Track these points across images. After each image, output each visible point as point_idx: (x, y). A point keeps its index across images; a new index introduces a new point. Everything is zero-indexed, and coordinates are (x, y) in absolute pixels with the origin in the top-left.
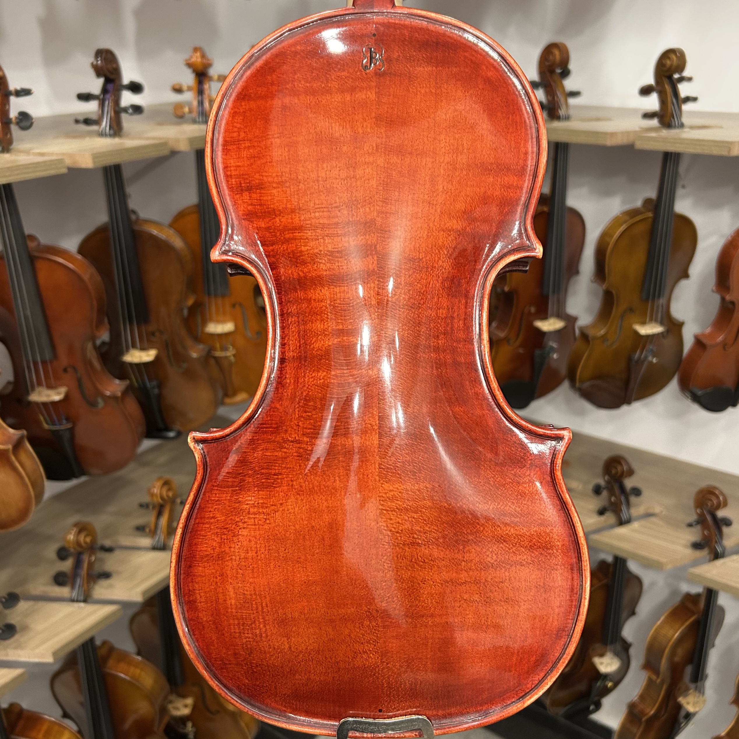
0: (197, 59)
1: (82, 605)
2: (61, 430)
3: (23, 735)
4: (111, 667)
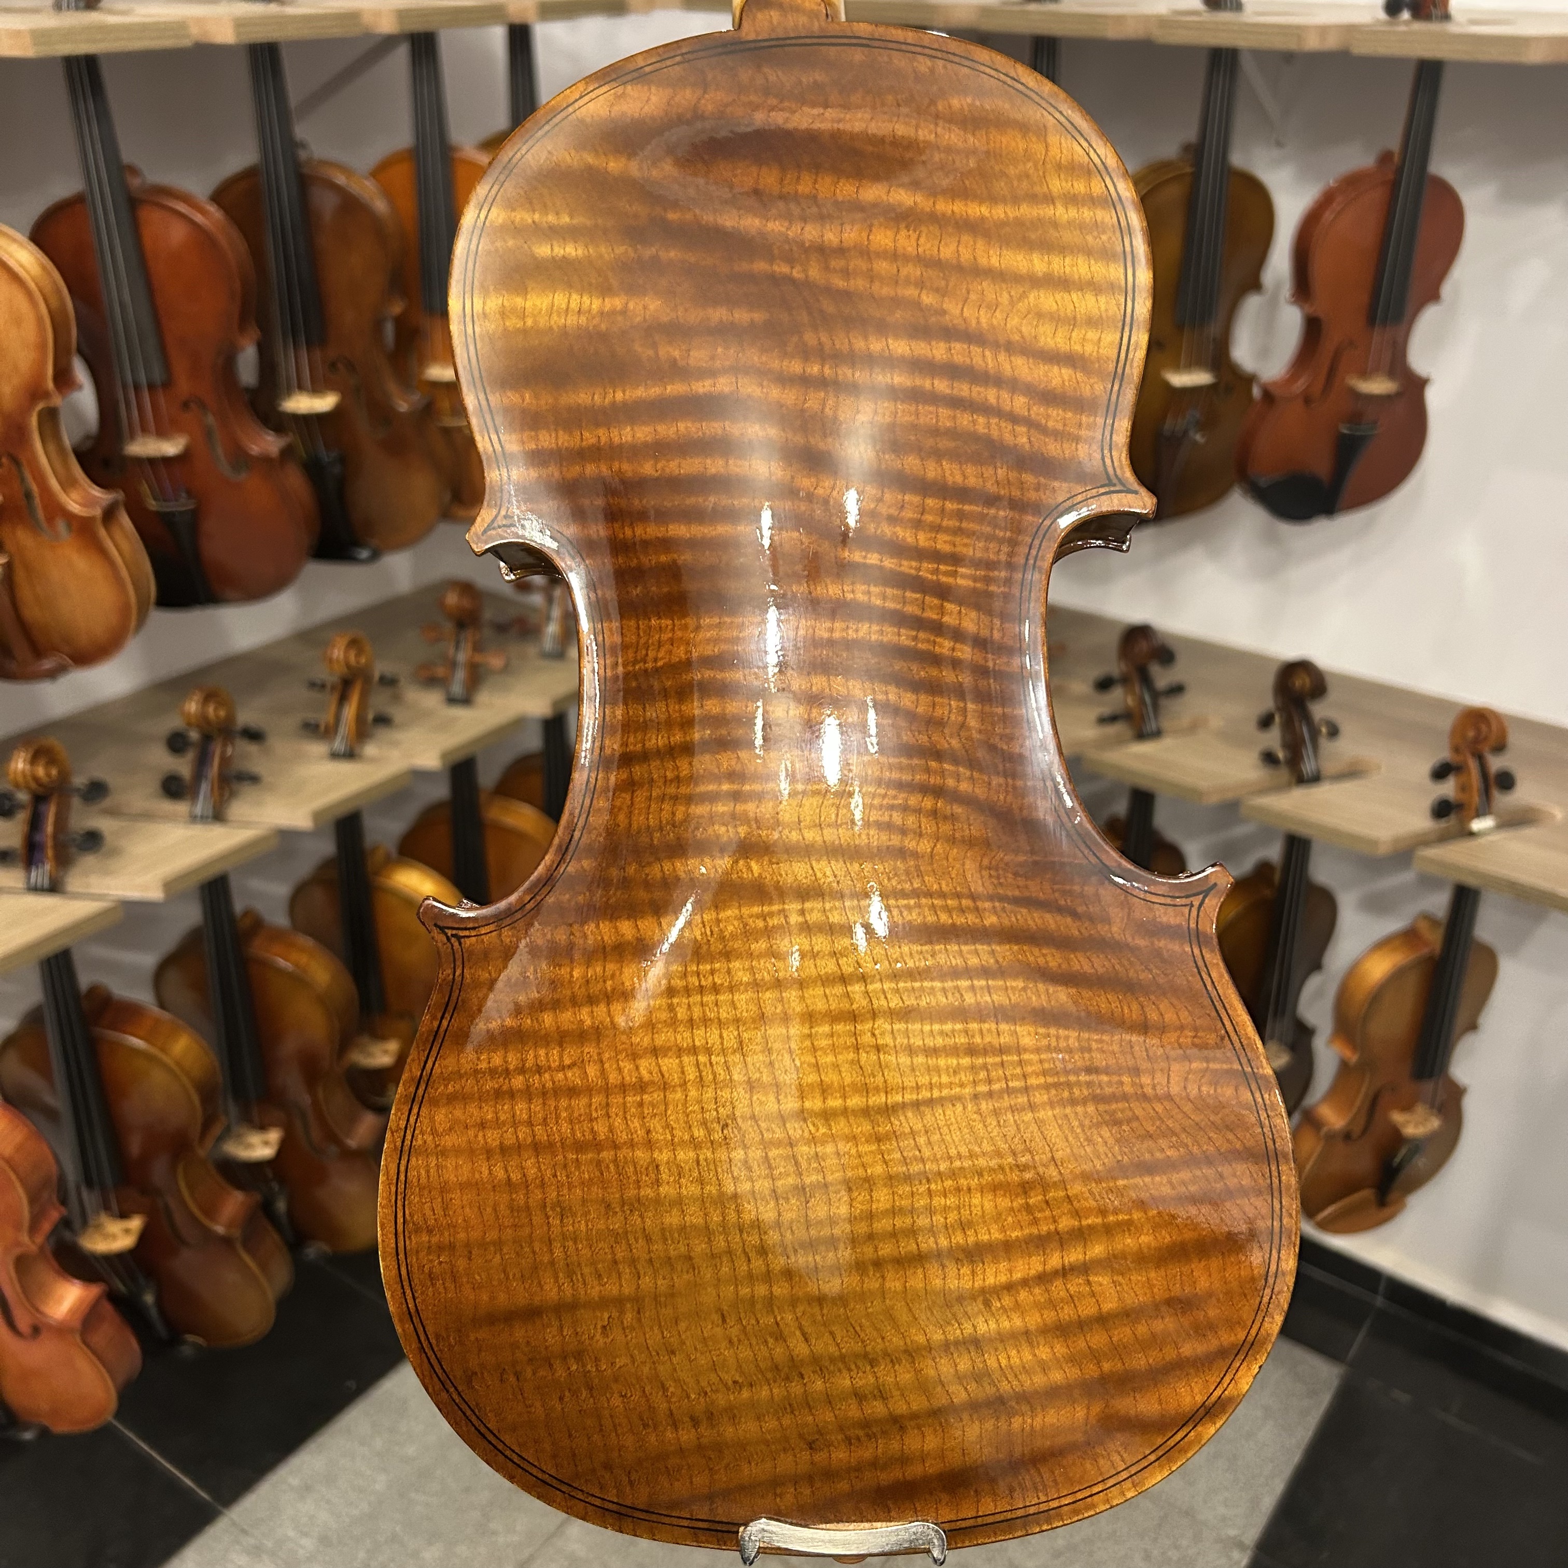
1: (210, 826)
2: (178, 512)
3: (115, 1029)
4: (258, 948)
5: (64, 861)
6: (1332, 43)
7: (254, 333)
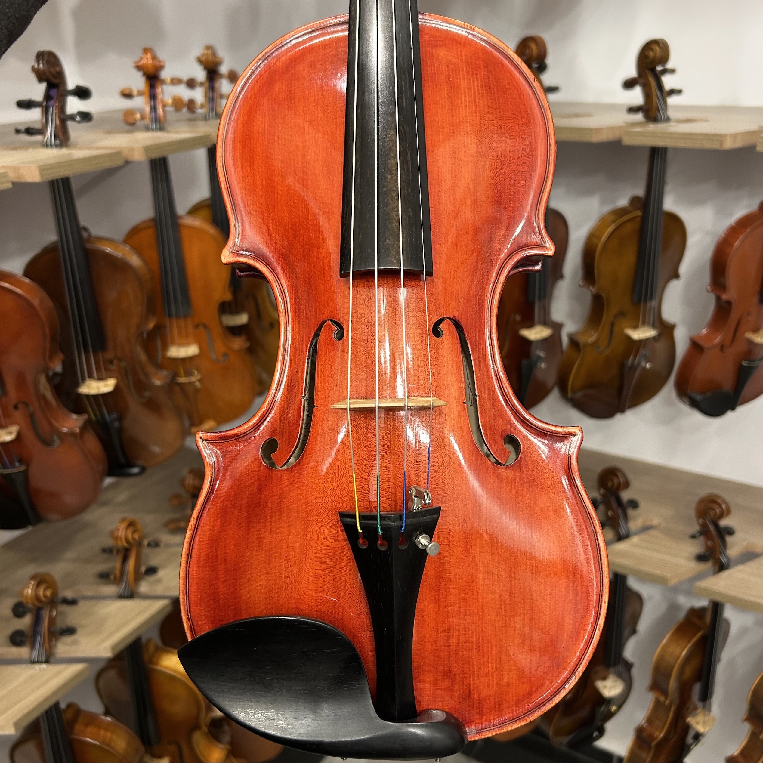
0: (147, 61)
1: (44, 666)
2: (13, 473)
6: (739, 144)
7: (61, 356)
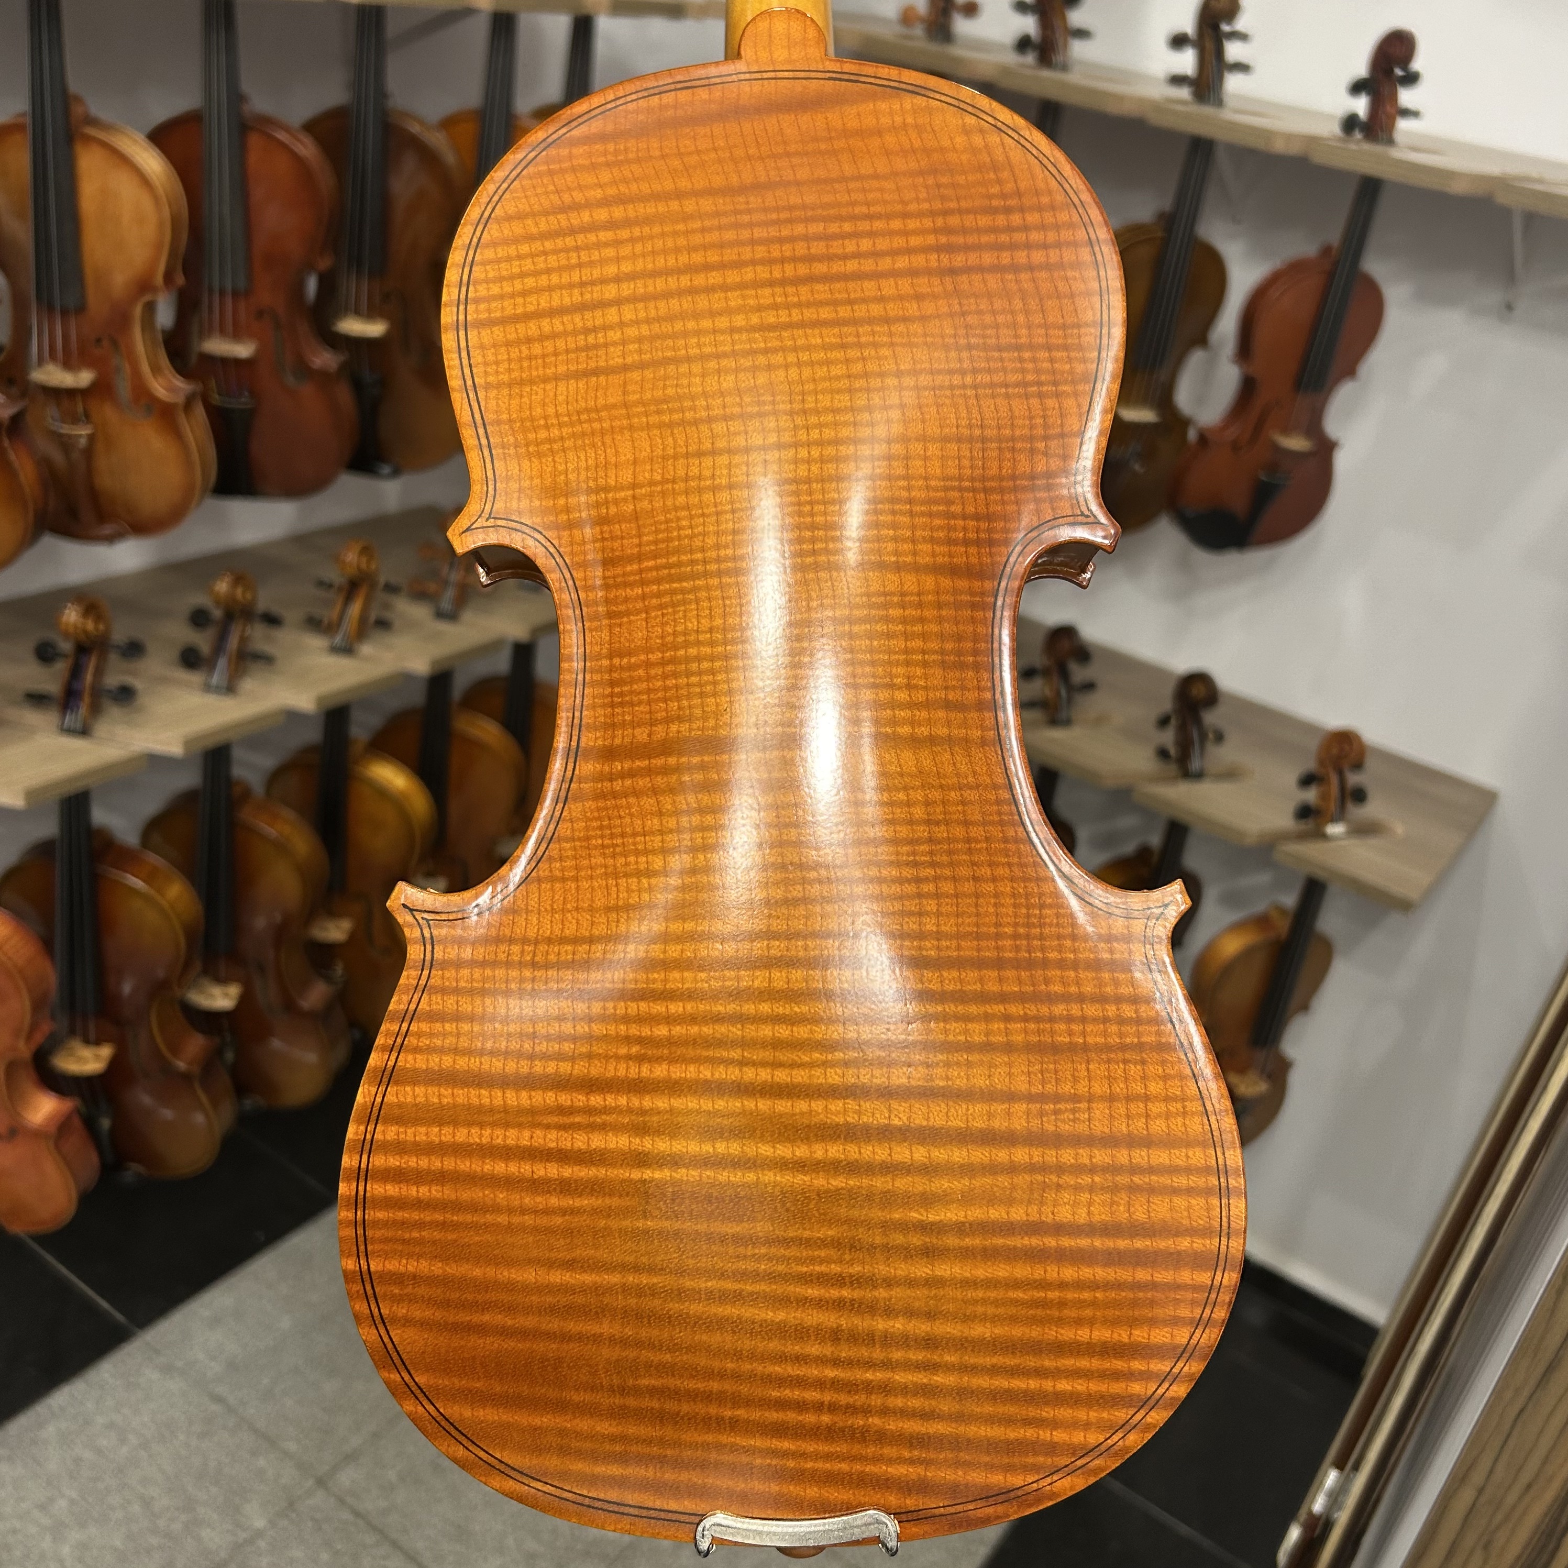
3: (117, 868)
4: (246, 814)
5: (96, 710)
